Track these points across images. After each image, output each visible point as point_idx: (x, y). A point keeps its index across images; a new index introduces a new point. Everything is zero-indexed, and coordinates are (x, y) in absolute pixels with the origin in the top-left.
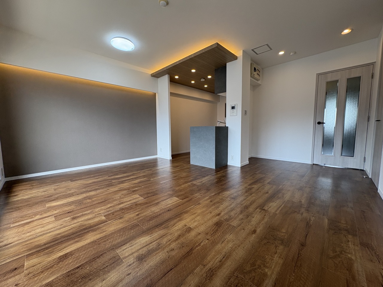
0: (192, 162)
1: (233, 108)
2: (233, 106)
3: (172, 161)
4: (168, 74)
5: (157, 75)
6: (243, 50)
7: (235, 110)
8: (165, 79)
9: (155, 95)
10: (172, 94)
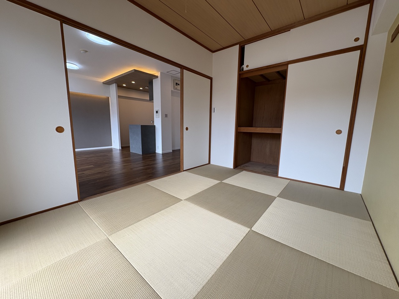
0: (131, 151)
1: (157, 112)
2: (157, 110)
3: (122, 150)
4: (116, 83)
5: (108, 83)
6: (161, 72)
7: (158, 114)
8: (113, 87)
9: (108, 98)
10: (119, 97)
